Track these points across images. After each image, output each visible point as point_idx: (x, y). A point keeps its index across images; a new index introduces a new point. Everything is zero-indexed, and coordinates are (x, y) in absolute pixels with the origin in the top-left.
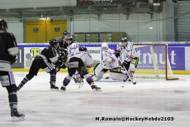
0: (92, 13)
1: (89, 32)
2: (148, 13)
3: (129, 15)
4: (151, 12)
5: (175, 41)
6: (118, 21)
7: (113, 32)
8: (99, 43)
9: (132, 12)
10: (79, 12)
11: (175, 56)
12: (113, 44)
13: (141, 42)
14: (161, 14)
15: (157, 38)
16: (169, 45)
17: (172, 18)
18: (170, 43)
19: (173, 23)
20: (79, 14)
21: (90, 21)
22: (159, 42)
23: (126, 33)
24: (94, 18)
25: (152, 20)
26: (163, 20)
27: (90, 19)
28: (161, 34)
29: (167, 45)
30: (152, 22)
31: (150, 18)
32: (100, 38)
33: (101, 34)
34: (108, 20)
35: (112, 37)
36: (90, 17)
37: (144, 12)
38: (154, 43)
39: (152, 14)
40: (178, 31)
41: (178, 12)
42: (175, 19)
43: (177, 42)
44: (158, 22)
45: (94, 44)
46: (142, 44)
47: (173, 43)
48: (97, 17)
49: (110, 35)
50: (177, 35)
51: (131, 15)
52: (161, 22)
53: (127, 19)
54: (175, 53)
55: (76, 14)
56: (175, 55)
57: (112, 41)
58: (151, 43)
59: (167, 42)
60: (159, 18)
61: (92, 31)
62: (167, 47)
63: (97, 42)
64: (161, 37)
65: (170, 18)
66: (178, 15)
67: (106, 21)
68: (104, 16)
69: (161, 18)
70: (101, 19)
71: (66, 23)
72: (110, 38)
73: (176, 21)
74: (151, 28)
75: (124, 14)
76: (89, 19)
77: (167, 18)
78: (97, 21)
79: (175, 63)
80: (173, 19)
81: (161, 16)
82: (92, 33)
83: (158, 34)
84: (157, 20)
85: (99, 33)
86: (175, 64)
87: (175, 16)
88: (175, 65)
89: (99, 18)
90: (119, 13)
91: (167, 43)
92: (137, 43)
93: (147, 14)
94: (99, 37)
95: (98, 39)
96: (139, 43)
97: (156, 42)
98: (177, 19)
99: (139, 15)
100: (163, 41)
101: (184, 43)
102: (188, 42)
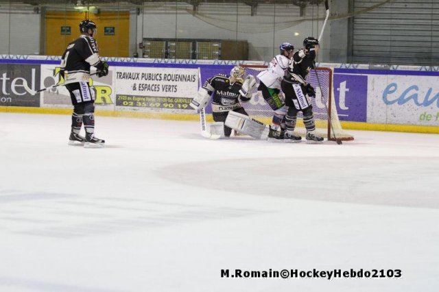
0: (182, 0)
1: (174, 37)
2: (296, 4)
3: (256, 6)
4: (301, 2)
5: (348, 63)
6: (234, 17)
8: (194, 61)
9: (264, 2)
11: (346, 92)
12: (223, 63)
14: (321, 7)
16: (336, 70)
17: (343, 16)
18: (338, 65)
19: (345, 26)
21: (178, 15)
23: (249, 42)
24: (186, 9)
25: (301, 18)
27: (178, 12)
29: (332, 69)
30: (303, 24)
31: (299, 14)
32: (197, 51)
33: (197, 43)
35: (220, 49)
36: (177, 8)
37: (287, 2)
39: (303, 7)
40: (355, 42)
41: (356, 4)
42: (349, 19)
43: (352, 65)
44: (315, 23)
45: (184, 63)
47: (344, 67)
48: (192, 8)
49: (217, 45)
50: (353, 50)
51: (261, 6)
53: (252, 15)
54: (346, 88)
56: (348, 90)
57: (221, 57)
59: (331, 64)
60: (318, 16)
61: (179, 37)
62: (333, 73)
64: (321, 54)
65: (339, 16)
66: (356, 10)
68: (206, 7)
69: (321, 14)
70: (199, 12)
72: (217, 52)
73: (351, 21)
75: (247, 3)
76: (175, 12)
77: (333, 16)
78: (191, 16)
79: (346, 106)
80: (346, 18)
81: (322, 11)
82: (181, 40)
84: (313, 20)
85: (194, 41)
86: (347, 108)
87: (349, 12)
88: (345, 110)
90: (237, 1)
91: (332, 66)
93: (292, 6)
94: (194, 48)
95: (191, 52)
98: (353, 18)
99: (277, 6)
100: (324, 62)
101: (365, 66)
102: (375, 66)
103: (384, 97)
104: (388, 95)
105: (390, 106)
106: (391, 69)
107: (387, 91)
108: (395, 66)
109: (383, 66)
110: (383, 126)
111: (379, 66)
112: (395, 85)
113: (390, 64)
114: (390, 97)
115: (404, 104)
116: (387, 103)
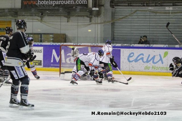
0: (36, 16)
1: (32, 33)
2: (88, 17)
3: (69, 18)
4: (90, 16)
6: (59, 23)
7: (55, 34)
8: (41, 43)
9: (73, 16)
10: (23, 14)
12: (54, 44)
13: (80, 44)
14: (99, 18)
15: (95, 40)
17: (109, 22)
19: (110, 27)
20: (23, 16)
21: (33, 22)
22: (97, 44)
23: (66, 34)
24: (37, 20)
25: (90, 23)
26: (101, 23)
27: (34, 21)
28: (99, 36)
30: (91, 25)
31: (89, 21)
32: (42, 39)
33: (43, 35)
34: (50, 23)
35: (53, 38)
36: (33, 19)
37: (83, 16)
38: (92, 45)
39: (91, 18)
40: (115, 34)
41: (115, 17)
42: (112, 23)
43: (113, 44)
44: (96, 25)
45: (36, 44)
46: (81, 45)
48: (40, 19)
49: (51, 36)
50: (114, 38)
51: (72, 18)
52: (99, 25)
53: (68, 22)
55: (20, 16)
57: (53, 41)
58: (90, 44)
59: (104, 44)
60: (98, 22)
61: (34, 32)
63: (39, 42)
64: (99, 39)
65: (107, 22)
66: (115, 19)
67: (48, 23)
68: (46, 18)
69: (99, 22)
70: (43, 21)
71: (11, 24)
72: (52, 39)
73: (113, 24)
74: (90, 31)
75: (65, 17)
76: (32, 21)
77: (104, 22)
78: (40, 22)
80: (111, 23)
81: (100, 20)
82: (35, 34)
83: (96, 36)
84: (95, 24)
85: (41, 34)
87: (112, 20)
89: (41, 20)
90: (61, 16)
92: (76, 44)
93: (86, 18)
94: (41, 37)
95: (40, 39)
96: (78, 44)
97: (94, 44)
98: (114, 23)
99: (79, 18)
100: (101, 43)
101: (120, 45)
102: (124, 45)
103: (128, 59)
104: (130, 58)
105: (131, 63)
106: (131, 46)
107: (130, 56)
108: (133, 45)
109: (128, 45)
110: (128, 72)
111: (126, 45)
112: (133, 53)
113: (131, 44)
114: (131, 59)
115: (138, 62)
116: (130, 61)
